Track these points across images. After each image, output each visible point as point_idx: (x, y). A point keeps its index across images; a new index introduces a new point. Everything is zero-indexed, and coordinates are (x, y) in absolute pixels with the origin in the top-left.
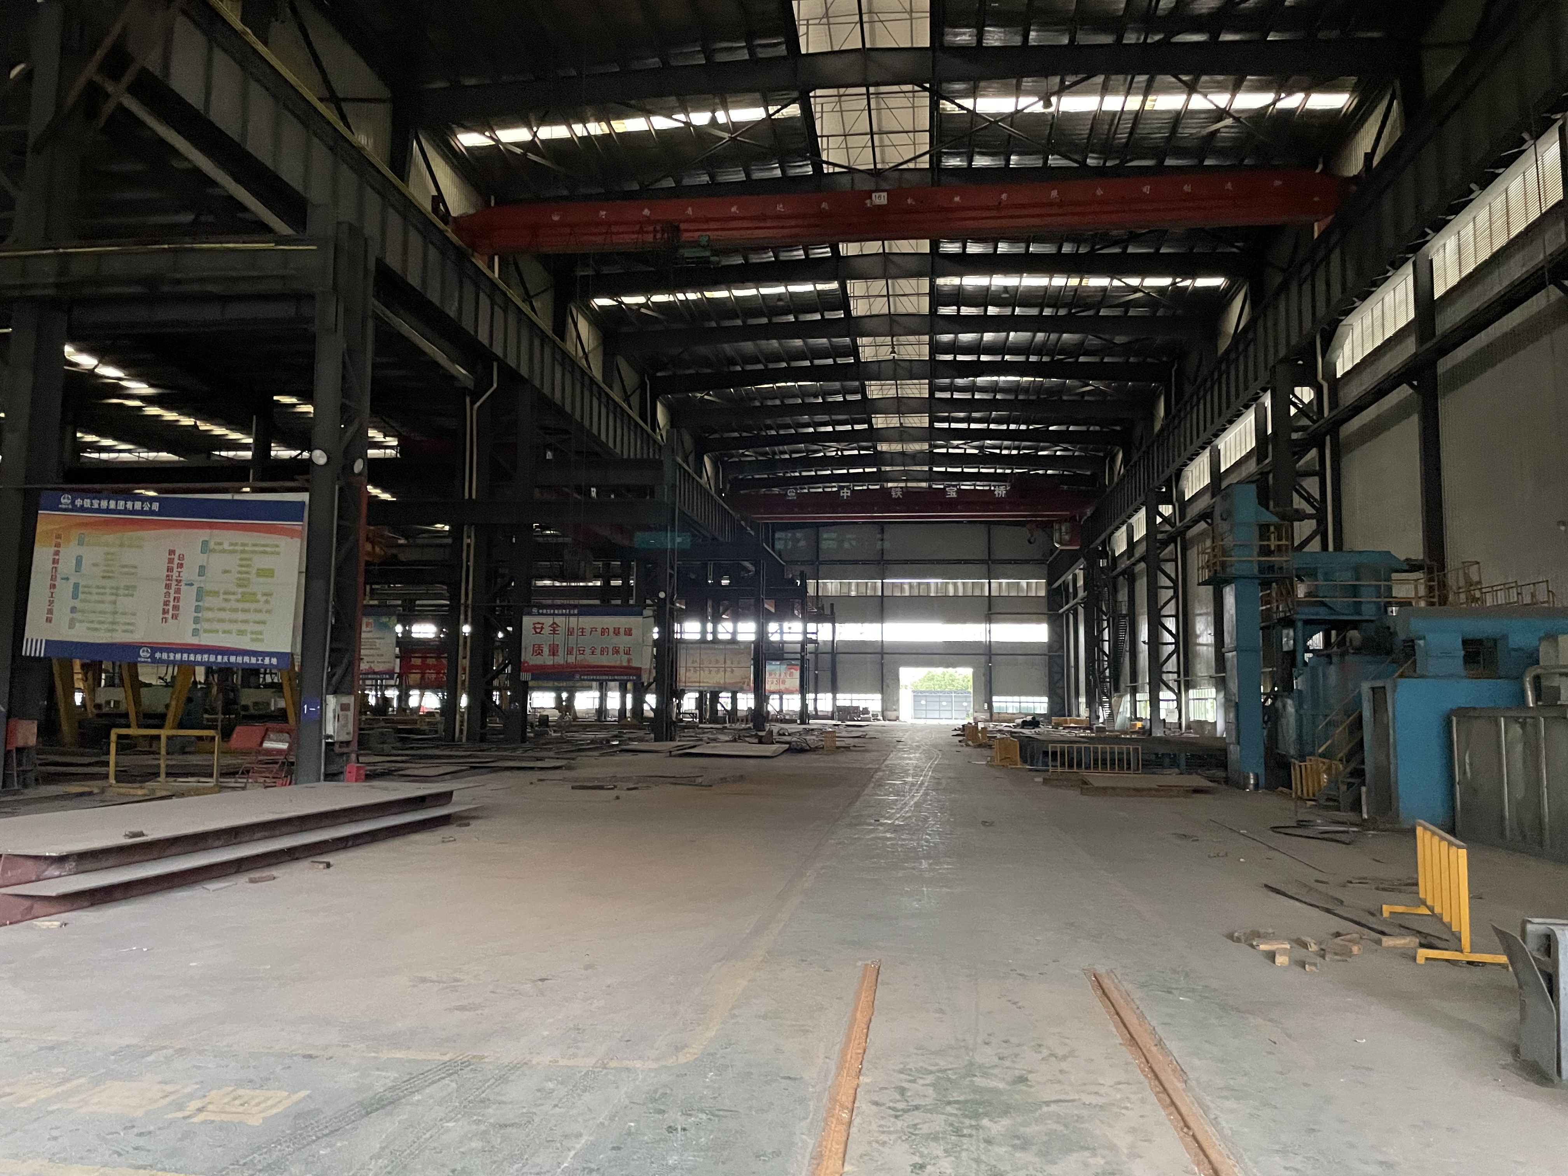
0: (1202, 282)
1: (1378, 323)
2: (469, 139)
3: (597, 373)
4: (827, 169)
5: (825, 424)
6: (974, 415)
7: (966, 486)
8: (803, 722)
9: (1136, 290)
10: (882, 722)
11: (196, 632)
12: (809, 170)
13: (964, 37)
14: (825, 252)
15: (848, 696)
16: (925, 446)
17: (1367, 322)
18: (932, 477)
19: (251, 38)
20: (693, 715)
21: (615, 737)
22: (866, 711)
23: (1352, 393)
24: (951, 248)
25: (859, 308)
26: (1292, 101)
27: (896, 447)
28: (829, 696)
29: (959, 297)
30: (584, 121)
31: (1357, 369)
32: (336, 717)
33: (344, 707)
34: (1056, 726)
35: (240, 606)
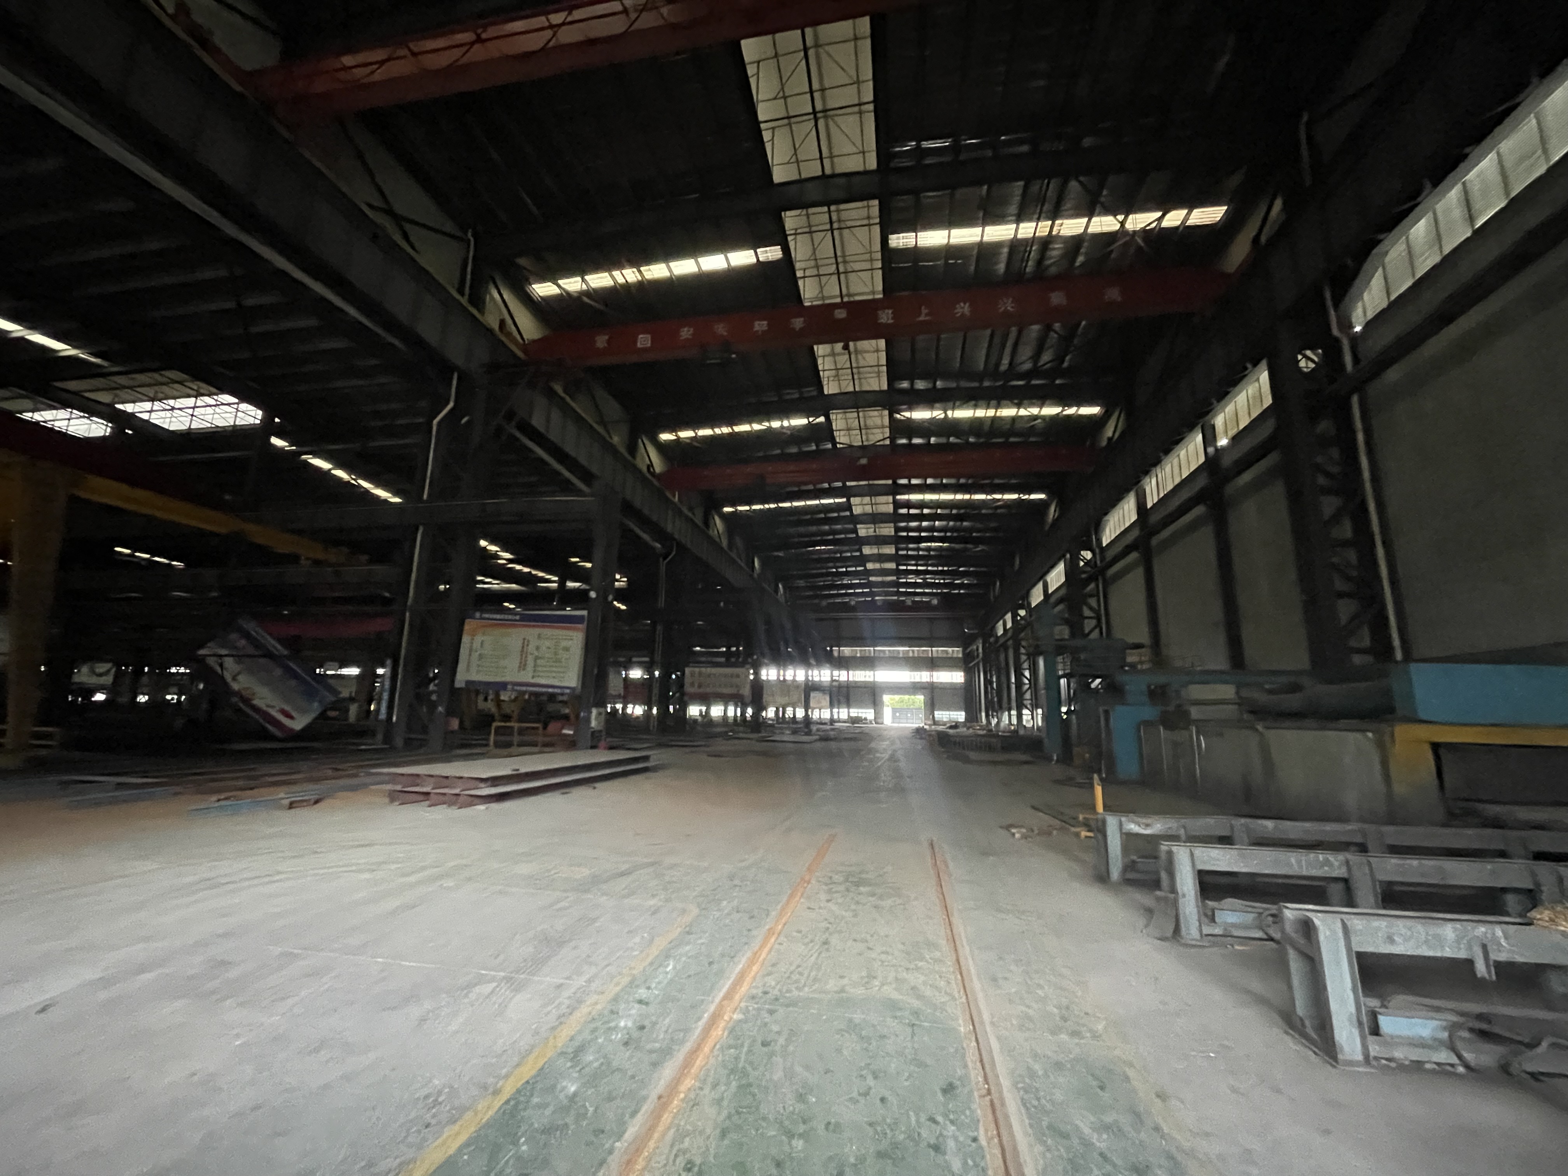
0: (1033, 497)
1: (1121, 519)
2: (665, 437)
3: (725, 543)
4: (838, 446)
5: (842, 567)
6: (920, 562)
7: (917, 599)
8: (831, 724)
9: (999, 500)
10: (875, 725)
11: (533, 677)
12: (830, 446)
13: (905, 385)
14: (839, 484)
15: (856, 710)
16: (894, 578)
17: (1116, 519)
18: (898, 593)
19: (568, 399)
20: (772, 720)
21: (731, 731)
22: (866, 719)
23: (1110, 554)
24: (904, 481)
25: (857, 510)
26: (1071, 411)
27: (879, 579)
28: (846, 710)
29: (908, 505)
30: (719, 427)
31: (1112, 543)
32: (596, 719)
33: (600, 714)
34: (968, 729)
35: (554, 664)
